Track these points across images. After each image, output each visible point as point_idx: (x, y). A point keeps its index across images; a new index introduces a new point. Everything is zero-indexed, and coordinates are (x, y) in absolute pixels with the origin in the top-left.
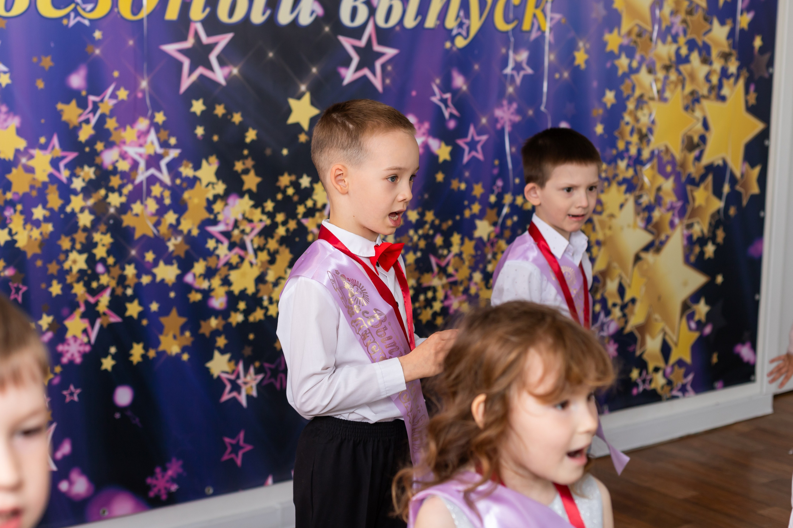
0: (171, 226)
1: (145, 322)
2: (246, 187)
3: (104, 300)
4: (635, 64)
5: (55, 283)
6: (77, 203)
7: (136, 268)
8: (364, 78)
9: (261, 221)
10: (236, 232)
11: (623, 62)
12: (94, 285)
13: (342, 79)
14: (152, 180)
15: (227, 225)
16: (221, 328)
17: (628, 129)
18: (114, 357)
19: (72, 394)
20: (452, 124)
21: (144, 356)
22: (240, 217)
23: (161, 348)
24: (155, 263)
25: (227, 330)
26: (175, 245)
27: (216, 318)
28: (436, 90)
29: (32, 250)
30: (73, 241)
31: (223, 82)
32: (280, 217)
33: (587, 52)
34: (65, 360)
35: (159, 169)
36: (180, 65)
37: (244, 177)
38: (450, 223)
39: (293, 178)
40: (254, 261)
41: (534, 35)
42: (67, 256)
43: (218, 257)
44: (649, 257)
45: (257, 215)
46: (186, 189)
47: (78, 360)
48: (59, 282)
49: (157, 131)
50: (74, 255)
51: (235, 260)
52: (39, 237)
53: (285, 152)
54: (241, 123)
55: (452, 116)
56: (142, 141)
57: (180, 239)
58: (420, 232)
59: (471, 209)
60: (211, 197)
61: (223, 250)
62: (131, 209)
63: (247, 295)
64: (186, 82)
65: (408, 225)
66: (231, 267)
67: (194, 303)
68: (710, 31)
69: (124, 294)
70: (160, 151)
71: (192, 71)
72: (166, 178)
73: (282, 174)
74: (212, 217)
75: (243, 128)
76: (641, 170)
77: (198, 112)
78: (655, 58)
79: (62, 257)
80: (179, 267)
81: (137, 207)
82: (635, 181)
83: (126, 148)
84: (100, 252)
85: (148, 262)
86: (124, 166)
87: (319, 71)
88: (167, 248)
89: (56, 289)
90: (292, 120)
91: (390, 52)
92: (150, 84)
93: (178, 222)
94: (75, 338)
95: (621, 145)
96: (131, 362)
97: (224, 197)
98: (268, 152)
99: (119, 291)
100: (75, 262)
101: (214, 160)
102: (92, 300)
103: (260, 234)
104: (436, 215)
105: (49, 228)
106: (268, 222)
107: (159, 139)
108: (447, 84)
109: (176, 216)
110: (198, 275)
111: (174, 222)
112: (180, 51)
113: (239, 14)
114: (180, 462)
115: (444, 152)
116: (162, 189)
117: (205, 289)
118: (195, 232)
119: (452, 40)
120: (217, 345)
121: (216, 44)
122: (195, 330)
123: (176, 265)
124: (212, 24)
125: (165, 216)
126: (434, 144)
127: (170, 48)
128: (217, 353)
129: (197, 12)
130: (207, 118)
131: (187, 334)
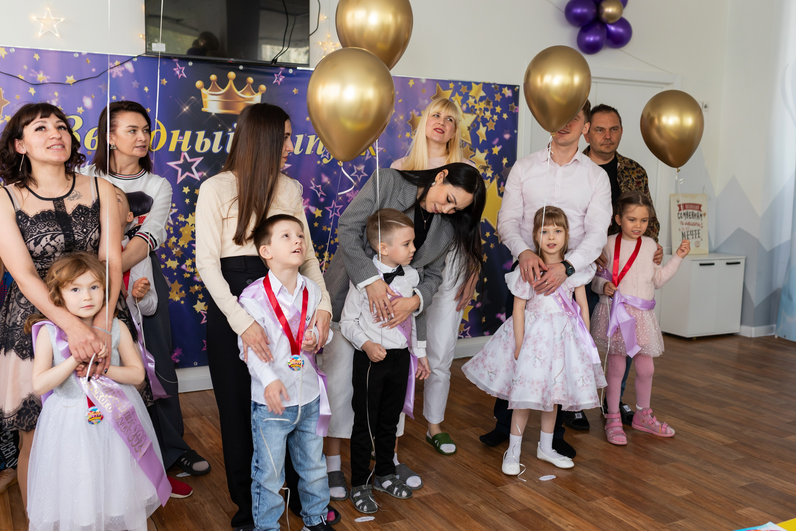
0: (174, 243)
16: (200, 291)
20: (322, 200)
24: (167, 259)
26: (175, 252)
27: (198, 286)
28: (313, 183)
36: (177, 171)
38: (323, 246)
41: (367, 158)
46: (181, 227)
55: (322, 195)
57: (178, 249)
59: (334, 240)
64: (180, 179)
67: (186, 278)
68: (474, 155)
71: (182, 174)
77: (187, 193)
80: (178, 262)
85: (163, 259)
88: (173, 253)
93: (177, 241)
108: (319, 181)
109: (176, 239)
110: (188, 266)
111: (175, 242)
112: (176, 165)
113: (206, 149)
114: (181, 350)
115: (318, 213)
116: (169, 226)
117: (192, 272)
118: (186, 246)
119: (321, 160)
120: (199, 298)
121: (195, 162)
122: (187, 291)
123: (177, 261)
124: (193, 153)
125: (171, 239)
126: (312, 209)
127: (172, 164)
128: (198, 302)
129: (185, 148)
130: (191, 195)
131: (183, 292)
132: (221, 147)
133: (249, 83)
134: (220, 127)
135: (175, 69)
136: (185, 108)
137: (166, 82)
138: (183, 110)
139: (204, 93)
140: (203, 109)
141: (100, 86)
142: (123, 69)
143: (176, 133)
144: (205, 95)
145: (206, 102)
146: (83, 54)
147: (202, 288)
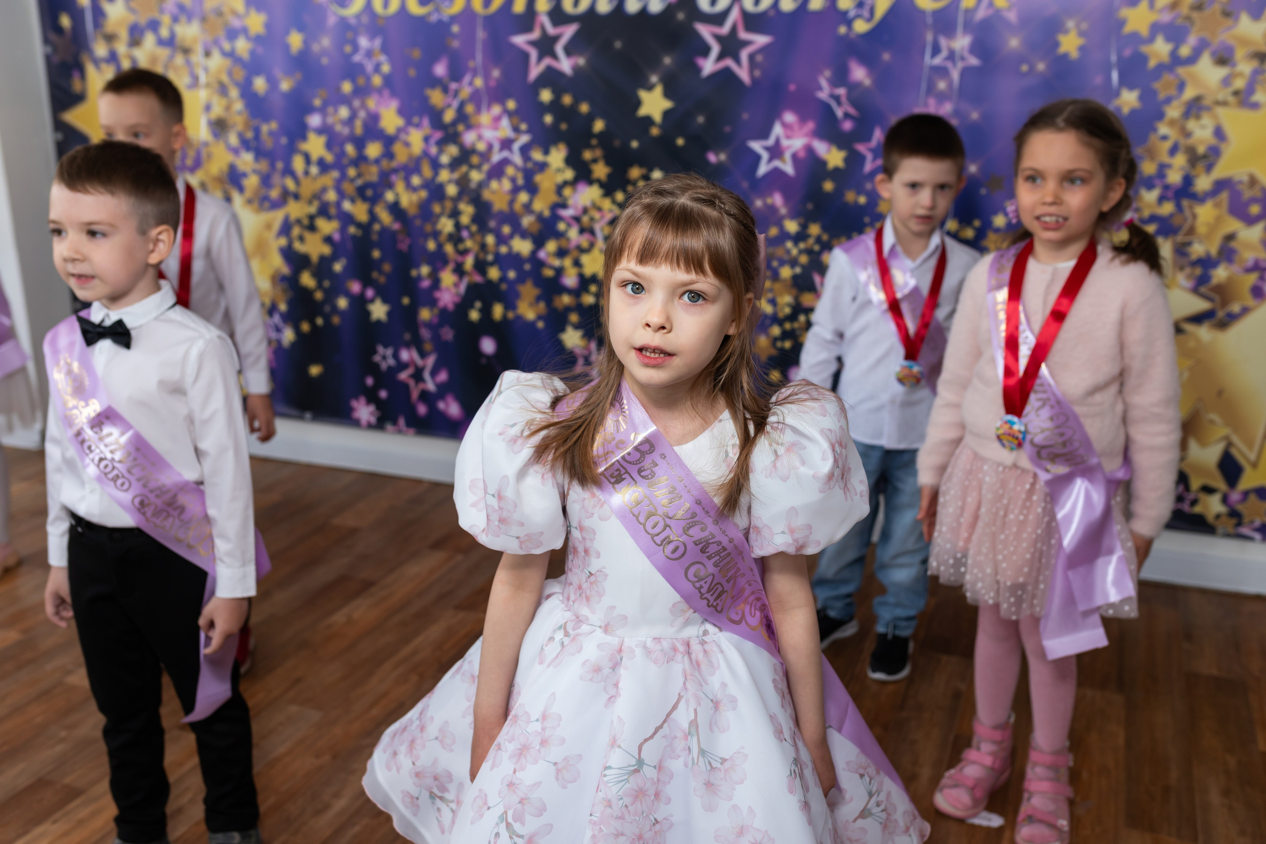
0: (524, 204)
1: (504, 287)
2: (595, 176)
3: (469, 262)
4: (1185, 51)
5: (430, 240)
6: (444, 175)
7: (495, 238)
8: (727, 71)
9: (611, 211)
10: (585, 219)
11: (1161, 49)
12: (461, 247)
13: (698, 70)
14: (505, 162)
15: (576, 210)
16: (573, 305)
17: (1167, 145)
18: (481, 311)
19: (447, 334)
20: (848, 126)
21: (505, 316)
22: (589, 204)
23: (519, 312)
24: (511, 236)
25: (579, 308)
26: (528, 223)
27: (568, 295)
28: (824, 83)
29: (412, 211)
30: (443, 208)
31: (569, 72)
33: (1081, 34)
34: (441, 304)
35: (512, 152)
36: (528, 55)
37: (593, 167)
39: (644, 171)
41: (981, 14)
42: (439, 220)
43: (568, 240)
44: (1204, 333)
45: (607, 204)
46: (537, 173)
47: (451, 307)
48: (433, 241)
49: (509, 118)
50: (444, 220)
51: (585, 244)
52: (417, 201)
53: (635, 144)
54: (588, 113)
55: (847, 116)
56: (496, 125)
57: (532, 218)
58: (802, 245)
60: (560, 182)
61: (573, 233)
62: (490, 186)
64: (534, 72)
65: (784, 236)
66: (582, 250)
67: (548, 278)
69: (486, 259)
70: (512, 135)
71: (539, 61)
72: (517, 159)
73: (632, 167)
74: (562, 201)
75: (590, 119)
76: (1191, 207)
77: (547, 101)
78: (1231, 42)
79: (435, 220)
80: (533, 243)
81: (494, 184)
82: (1177, 221)
83: (482, 131)
84: (465, 219)
85: (505, 235)
86: (481, 147)
87: (673, 62)
88: (521, 224)
89: (431, 245)
90: (643, 111)
91: (761, 40)
92: (501, 73)
93: (531, 202)
94: (447, 289)
95: (1148, 168)
96: (494, 319)
97: (574, 183)
98: (617, 143)
99: (481, 256)
100: (445, 225)
101: (562, 147)
102: (459, 259)
104: (824, 228)
105: (424, 194)
107: (511, 125)
108: (841, 77)
109: (528, 196)
110: (550, 253)
111: (527, 202)
112: (527, 42)
113: (583, 5)
115: (835, 158)
116: (515, 171)
117: (556, 267)
118: (547, 213)
119: (849, 23)
120: (570, 320)
121: (562, 35)
122: (549, 302)
123: (529, 241)
124: (558, 16)
125: (519, 195)
126: (821, 148)
127: (520, 40)
128: (569, 327)
129: (542, 5)
130: (555, 107)
131: (542, 305)
132: (615, 2)
147: (576, 301)
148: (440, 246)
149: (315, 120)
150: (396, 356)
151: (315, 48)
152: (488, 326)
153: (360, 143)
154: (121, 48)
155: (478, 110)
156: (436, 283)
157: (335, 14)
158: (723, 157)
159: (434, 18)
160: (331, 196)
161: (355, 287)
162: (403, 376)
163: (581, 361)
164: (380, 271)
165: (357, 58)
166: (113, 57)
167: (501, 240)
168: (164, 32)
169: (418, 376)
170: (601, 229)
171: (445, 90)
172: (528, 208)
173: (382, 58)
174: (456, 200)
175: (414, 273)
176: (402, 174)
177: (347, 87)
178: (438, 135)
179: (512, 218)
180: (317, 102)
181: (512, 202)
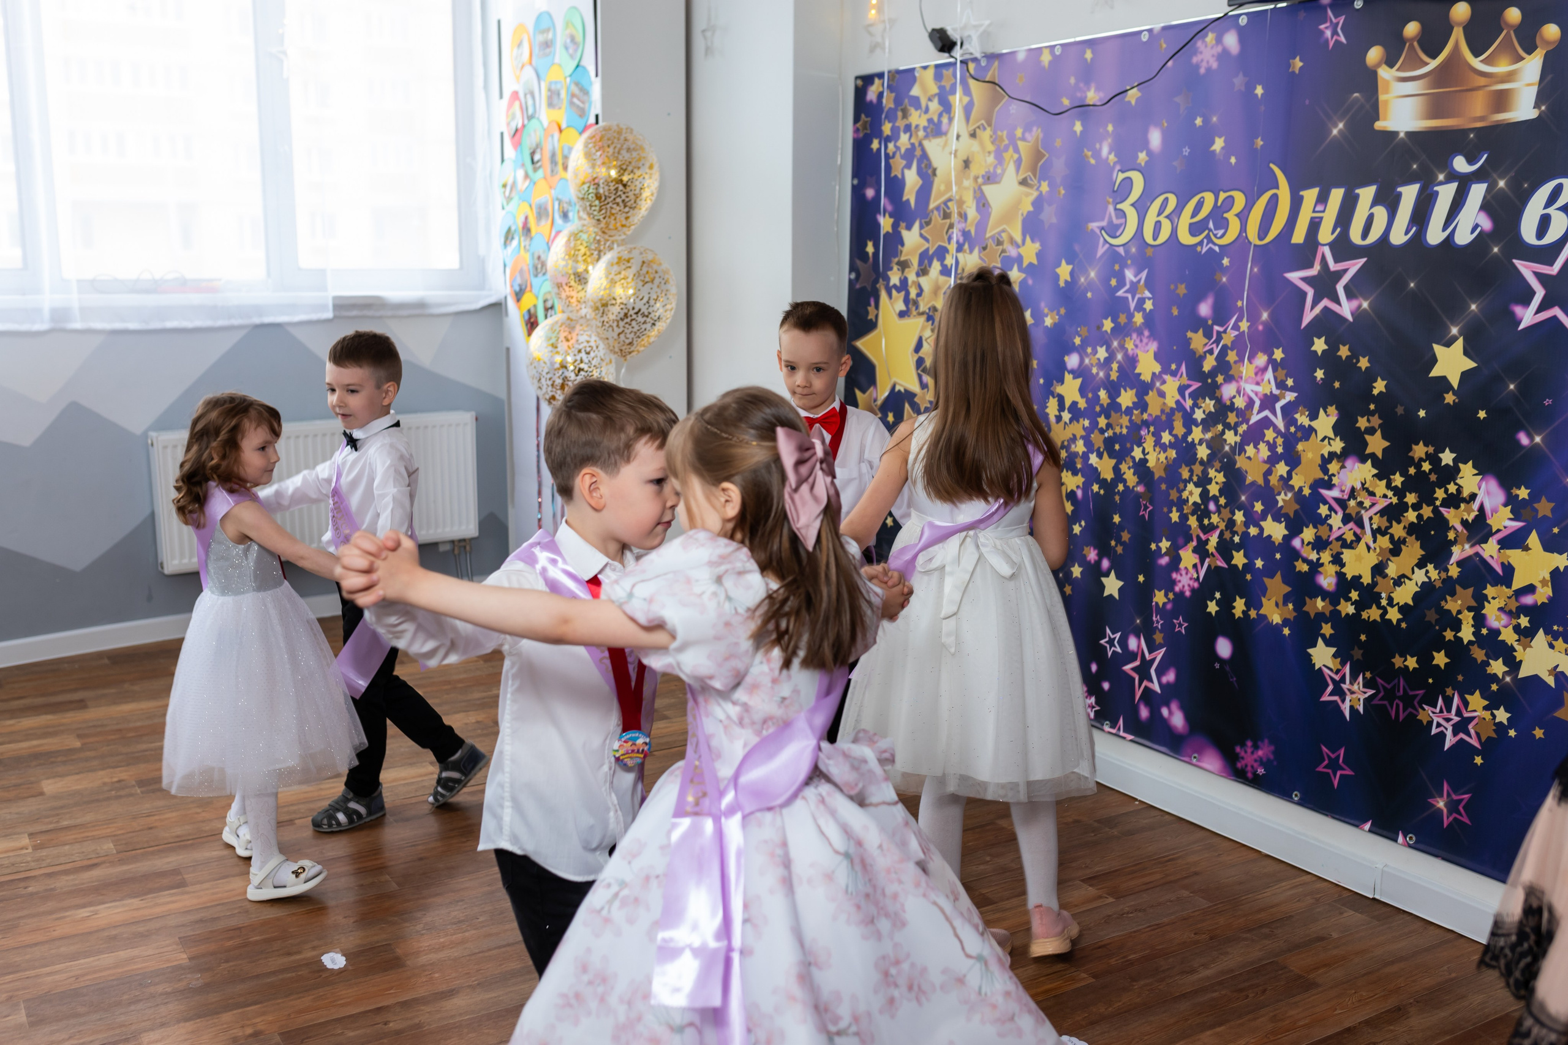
0: (1281, 477)
1: (1249, 577)
2: (1368, 451)
3: (1214, 540)
5: (1174, 509)
6: (1197, 434)
7: (1244, 515)
8: (1553, 323)
9: (1385, 496)
10: (1352, 503)
12: (1206, 522)
13: (1514, 321)
14: (1266, 423)
15: (1343, 491)
16: (1328, 614)
18: (1217, 604)
19: (1180, 625)
21: (1246, 615)
22: (1358, 486)
23: (1262, 612)
24: (1263, 516)
25: (1334, 617)
26: (1284, 500)
27: (1323, 600)
29: (1159, 473)
31: (1350, 318)
32: (1411, 498)
34: (1177, 589)
35: (1274, 413)
36: (1305, 294)
37: (1367, 437)
39: (1431, 449)
40: (1372, 545)
42: (1186, 486)
43: (1331, 527)
45: (1380, 488)
46: (1301, 439)
47: (1188, 594)
48: (1177, 511)
49: (1275, 370)
50: (1191, 486)
51: (1349, 537)
52: (1165, 461)
53: (1422, 413)
54: (1367, 368)
56: (1259, 378)
57: (1290, 495)
60: (1326, 456)
61: (1336, 521)
62: (1245, 452)
63: (1362, 583)
64: (1308, 316)
66: (1346, 545)
67: (1300, 571)
69: (1231, 539)
70: (1276, 392)
71: (1315, 303)
72: (1280, 423)
73: (1417, 444)
74: (1326, 478)
75: (1370, 377)
77: (1320, 353)
79: (1181, 486)
80: (1286, 528)
81: (1250, 450)
83: (1243, 384)
84: (1214, 489)
85: (1257, 512)
86: (1240, 403)
87: (1481, 309)
88: (1277, 502)
89: (1175, 516)
90: (1435, 372)
92: (1270, 316)
93: (1289, 473)
94: (1186, 571)
96: (1234, 615)
97: (1342, 457)
98: (1400, 410)
99: (1227, 535)
100: (1191, 493)
101: (1332, 410)
102: (1203, 537)
103: (1382, 512)
105: (1172, 454)
106: (1395, 500)
107: (1275, 378)
109: (1288, 468)
110: (1306, 543)
111: (1285, 475)
112: (1304, 279)
113: (1374, 235)
114: (1272, 748)
116: (1275, 435)
117: (1312, 561)
118: (1307, 492)
120: (1322, 632)
121: (1345, 271)
122: (1299, 606)
123: (1284, 524)
124: (1343, 248)
125: (1277, 466)
127: (1294, 276)
128: (1320, 641)
129: (1326, 235)
130: (1329, 359)
131: (1291, 606)
132: (1414, 229)
133: (1509, 26)
134: (1415, 170)
135: (1322, 27)
136: (1336, 126)
137: (1301, 64)
138: (1331, 132)
139: (1384, 79)
140: (1379, 125)
141: (1178, 99)
142: (1219, 49)
143: (1310, 195)
144: (1387, 82)
145: (1386, 102)
146: (1155, 31)
147: (1332, 608)
148: (1184, 518)
149: (1072, 361)
150: (1123, 642)
151: (1082, 280)
152: (1226, 624)
153: (1114, 391)
154: (911, 277)
155: (1241, 360)
156: (1176, 560)
157: (1106, 241)
158: (1538, 439)
159: (1205, 250)
160: (1080, 447)
161: (1092, 555)
162: (1127, 668)
163: (1330, 688)
164: (1119, 541)
165: (1120, 293)
166: (904, 285)
167: (1252, 519)
168: (949, 261)
169: (1143, 671)
170: (1371, 518)
171: (1208, 334)
172: (1286, 480)
173: (1147, 294)
174: (1206, 464)
175: (1153, 546)
176: (1152, 429)
177: (1108, 325)
178: (1196, 385)
179: (1266, 494)
180: (1077, 341)
181: (1268, 473)
